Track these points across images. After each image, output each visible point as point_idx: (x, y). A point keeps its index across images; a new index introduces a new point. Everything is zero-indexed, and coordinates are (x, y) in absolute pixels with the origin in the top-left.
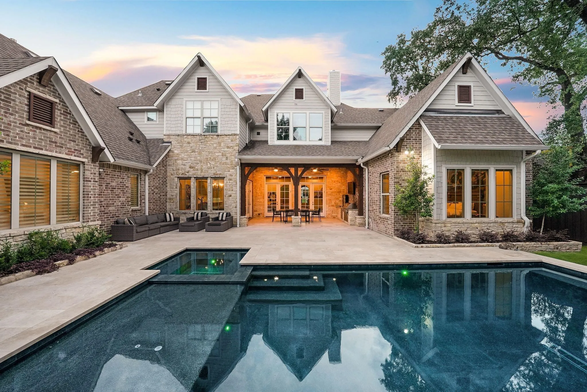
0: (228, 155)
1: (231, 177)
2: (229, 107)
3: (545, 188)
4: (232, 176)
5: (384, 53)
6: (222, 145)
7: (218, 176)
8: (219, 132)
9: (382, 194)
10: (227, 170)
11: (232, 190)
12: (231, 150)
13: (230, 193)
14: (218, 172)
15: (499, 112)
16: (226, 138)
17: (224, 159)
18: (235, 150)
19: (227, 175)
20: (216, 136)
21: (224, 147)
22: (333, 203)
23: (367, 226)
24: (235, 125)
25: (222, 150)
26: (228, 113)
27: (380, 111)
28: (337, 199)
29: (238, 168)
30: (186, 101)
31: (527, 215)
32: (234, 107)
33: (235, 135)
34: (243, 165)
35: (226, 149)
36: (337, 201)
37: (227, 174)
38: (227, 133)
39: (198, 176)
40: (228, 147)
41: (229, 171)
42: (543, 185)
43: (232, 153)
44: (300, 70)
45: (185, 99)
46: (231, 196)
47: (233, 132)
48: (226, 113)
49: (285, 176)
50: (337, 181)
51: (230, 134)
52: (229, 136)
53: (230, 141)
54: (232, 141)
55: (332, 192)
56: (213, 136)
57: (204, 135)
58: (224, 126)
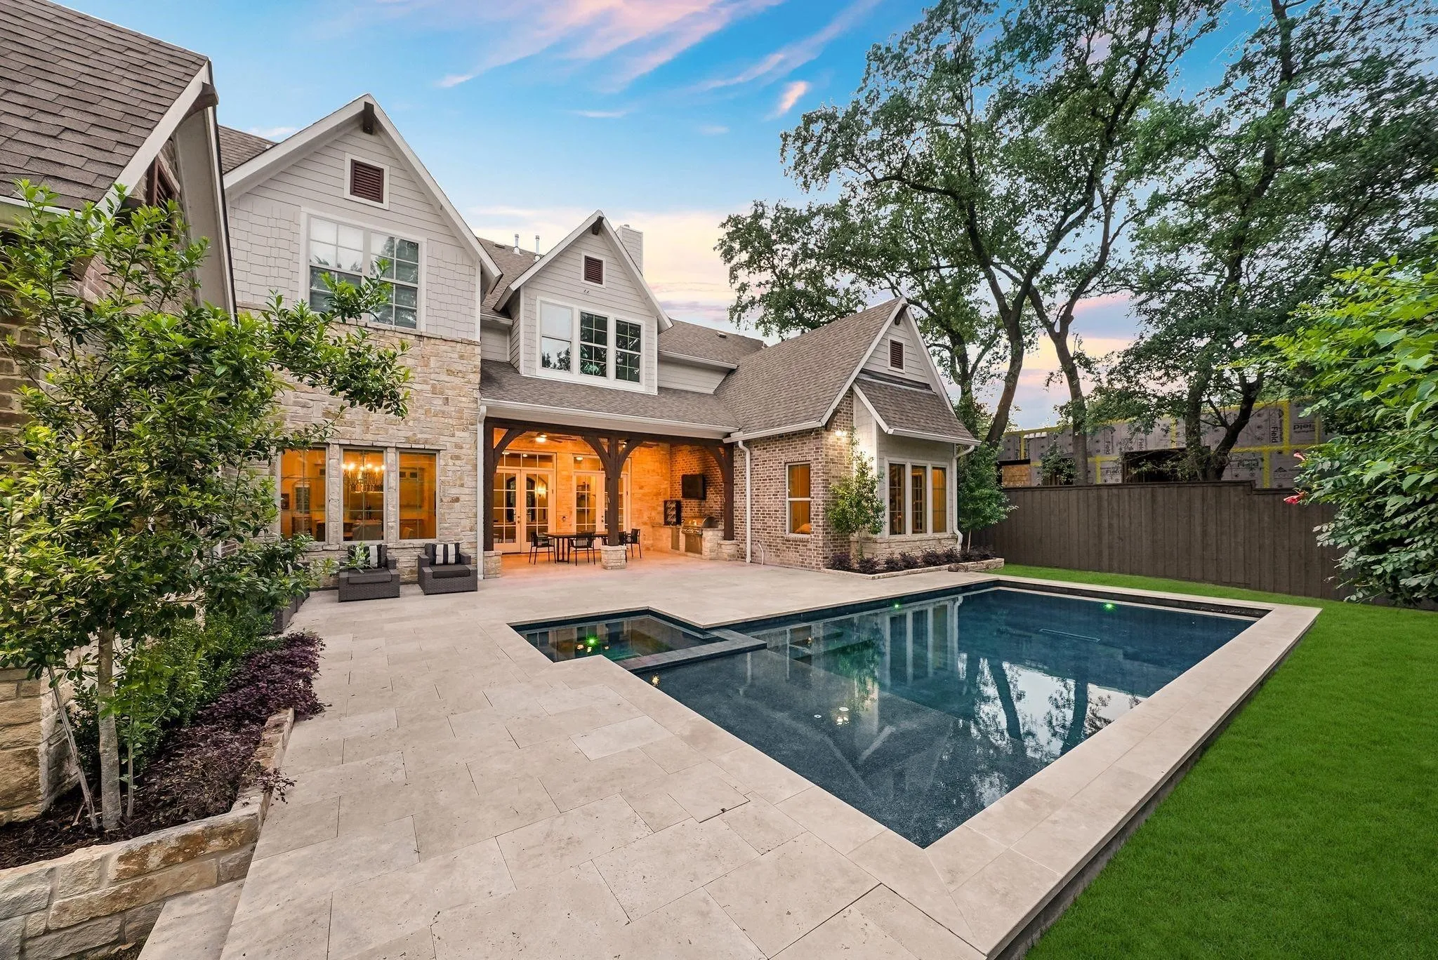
0: (450, 393)
1: (457, 452)
2: (453, 267)
3: (976, 493)
4: (462, 448)
5: (723, 225)
6: (433, 362)
7: (422, 446)
8: (422, 328)
9: (788, 499)
10: (446, 432)
11: (462, 485)
12: (458, 381)
13: (454, 491)
14: (419, 436)
15: (927, 386)
16: (444, 347)
17: (438, 402)
18: (469, 382)
19: (448, 444)
20: (413, 338)
21: (437, 370)
22: (645, 518)
23: (748, 559)
24: (469, 319)
25: (433, 376)
26: (448, 282)
27: (721, 336)
28: (654, 509)
29: (480, 428)
30: (310, 216)
31: (959, 529)
32: (466, 270)
33: (470, 343)
34: (491, 423)
35: (444, 377)
36: (654, 514)
37: (444, 442)
38: (446, 334)
39: (353, 442)
40: (450, 372)
41: (453, 436)
42: (972, 490)
43: (461, 389)
44: (600, 219)
45: (306, 210)
46: (457, 500)
47: (464, 336)
48: (441, 280)
49: (537, 454)
50: (654, 471)
51: (454, 337)
52: (453, 344)
53: (456, 356)
54: (462, 357)
55: (644, 495)
56: (404, 336)
57: (377, 330)
58: (436, 313)
